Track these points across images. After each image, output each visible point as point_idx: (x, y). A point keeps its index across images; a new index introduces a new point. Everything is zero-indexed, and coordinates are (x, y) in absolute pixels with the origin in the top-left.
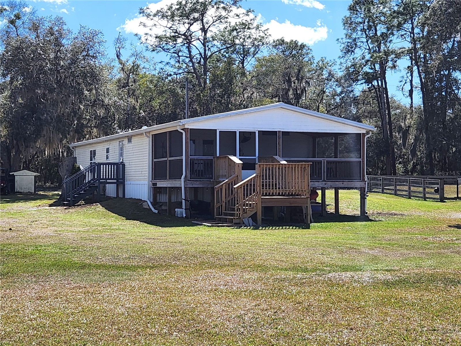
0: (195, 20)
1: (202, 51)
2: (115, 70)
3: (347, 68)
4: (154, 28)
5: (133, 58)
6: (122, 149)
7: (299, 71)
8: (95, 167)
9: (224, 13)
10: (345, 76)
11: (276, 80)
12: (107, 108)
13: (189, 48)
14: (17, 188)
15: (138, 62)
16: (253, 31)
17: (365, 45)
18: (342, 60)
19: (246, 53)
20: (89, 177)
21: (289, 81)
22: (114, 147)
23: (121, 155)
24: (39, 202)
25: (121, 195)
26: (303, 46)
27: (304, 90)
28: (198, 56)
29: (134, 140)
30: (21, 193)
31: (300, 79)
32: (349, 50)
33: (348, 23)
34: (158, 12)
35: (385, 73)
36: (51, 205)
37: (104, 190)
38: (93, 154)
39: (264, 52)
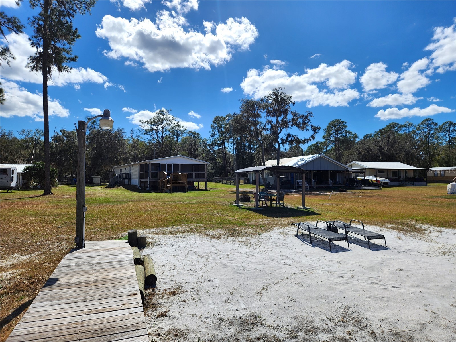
0: (160, 124)
1: (162, 135)
2: (131, 141)
3: (213, 141)
4: (145, 127)
5: (137, 137)
6: (130, 169)
7: (195, 143)
8: (121, 175)
9: (169, 123)
10: (211, 144)
11: (187, 146)
12: (127, 154)
13: (157, 134)
14: (94, 182)
15: (139, 139)
16: (181, 128)
17: (218, 134)
18: (211, 139)
19: (178, 136)
20: (119, 178)
21: (192, 146)
22: (128, 168)
23: (130, 170)
24: (102, 186)
25: (130, 184)
26: (198, 134)
27: (197, 149)
28: (160, 137)
29: (134, 166)
30: (95, 183)
31: (195, 145)
32: (213, 135)
33: (212, 126)
34: (146, 121)
35: (224, 144)
36: (105, 187)
37: (124, 182)
38: (121, 170)
39: (185, 135)
